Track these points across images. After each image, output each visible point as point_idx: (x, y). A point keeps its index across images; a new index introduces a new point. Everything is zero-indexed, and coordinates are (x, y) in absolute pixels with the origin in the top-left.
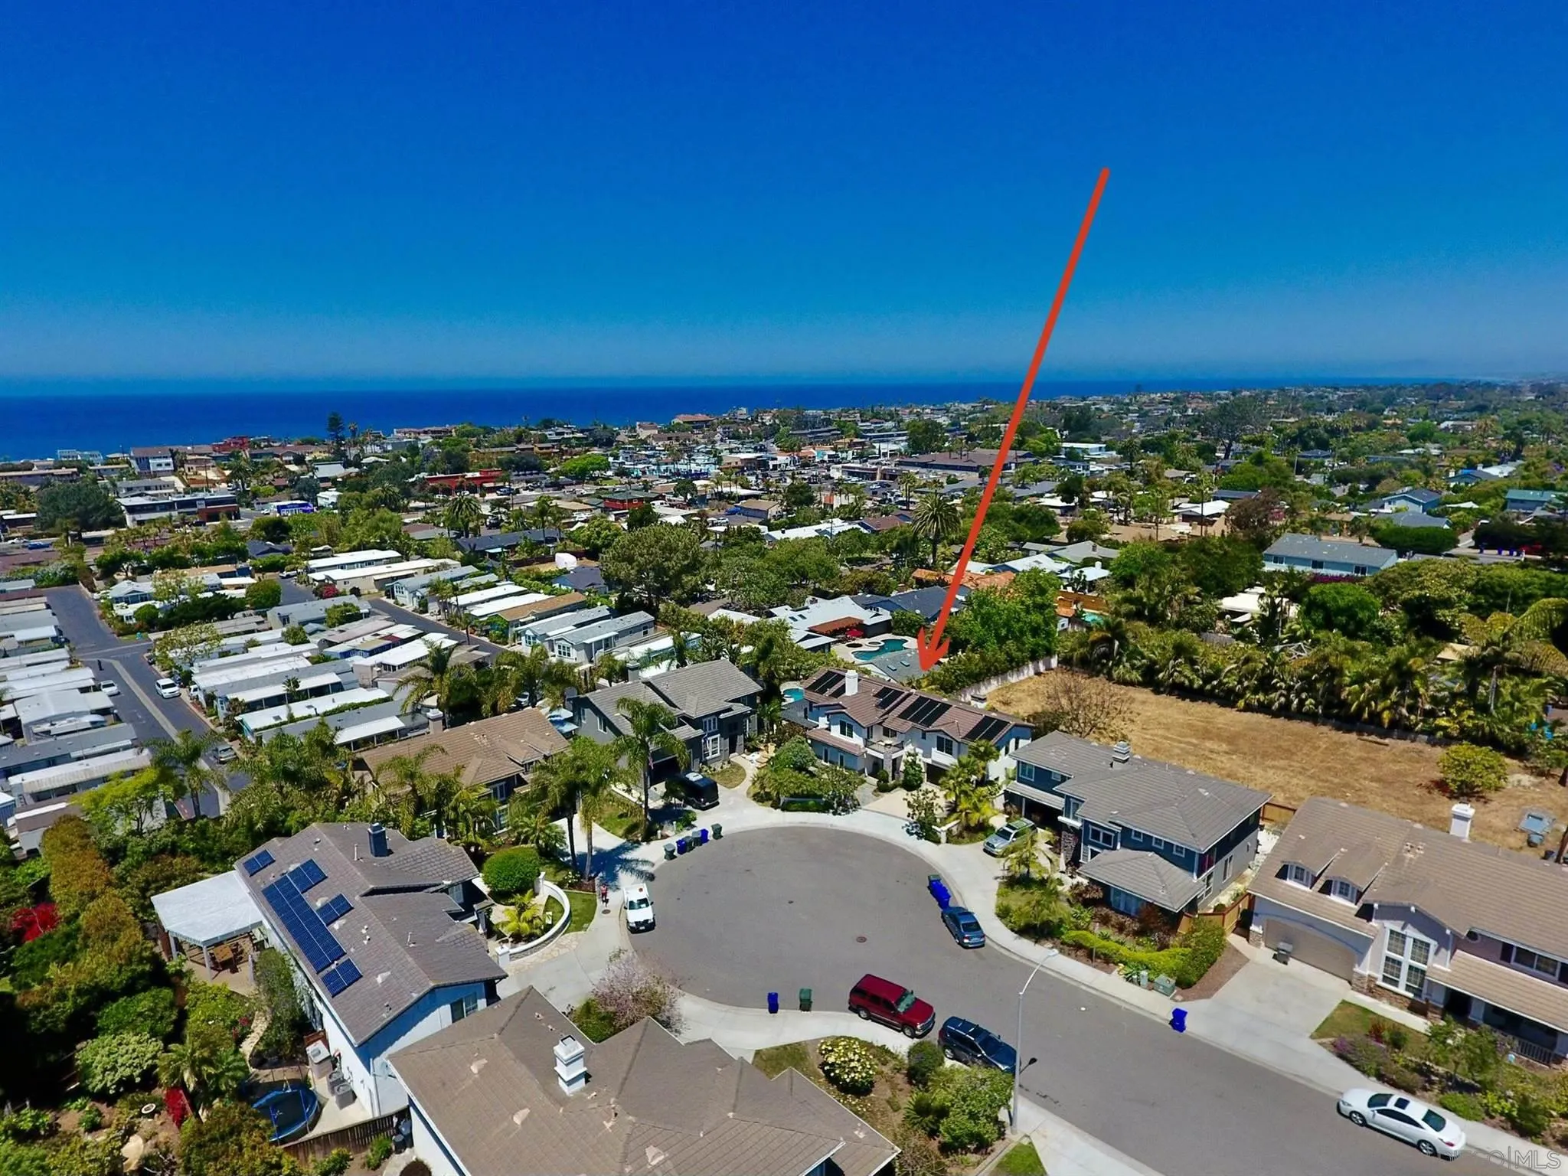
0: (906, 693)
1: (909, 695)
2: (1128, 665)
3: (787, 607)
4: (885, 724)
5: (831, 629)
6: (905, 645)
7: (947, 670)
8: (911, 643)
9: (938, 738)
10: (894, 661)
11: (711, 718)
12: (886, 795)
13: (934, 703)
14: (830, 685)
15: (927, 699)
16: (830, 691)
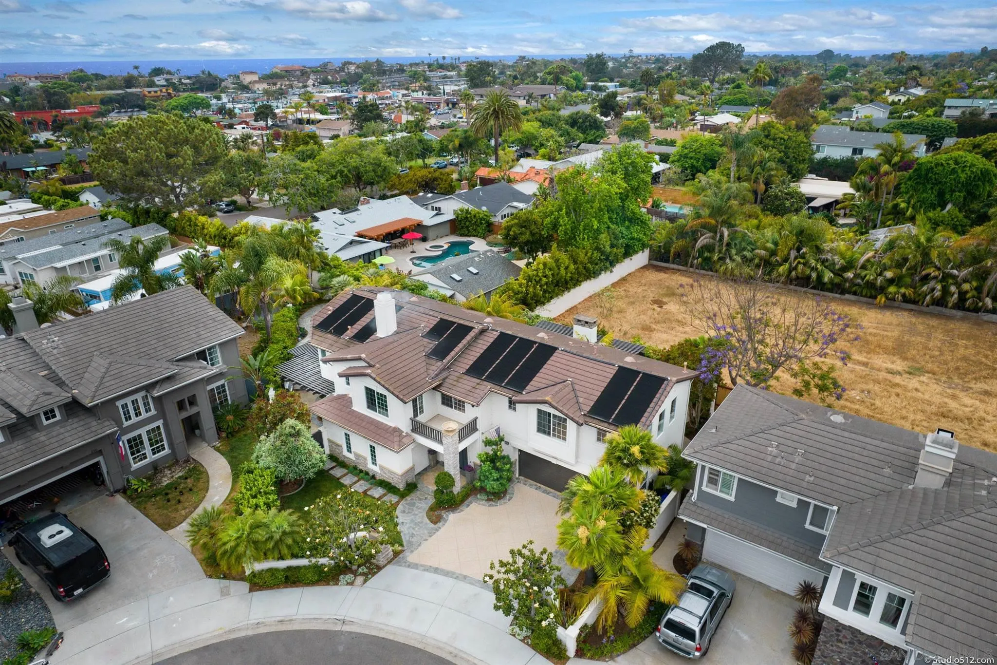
0: (478, 328)
1: (483, 332)
2: (738, 259)
3: (335, 210)
4: (444, 390)
5: (384, 231)
6: (471, 247)
7: (529, 279)
8: (479, 245)
9: (539, 411)
10: (458, 268)
11: (139, 396)
12: (452, 517)
13: (526, 344)
14: (353, 320)
15: (513, 337)
16: (352, 331)
